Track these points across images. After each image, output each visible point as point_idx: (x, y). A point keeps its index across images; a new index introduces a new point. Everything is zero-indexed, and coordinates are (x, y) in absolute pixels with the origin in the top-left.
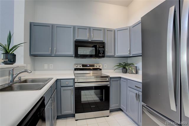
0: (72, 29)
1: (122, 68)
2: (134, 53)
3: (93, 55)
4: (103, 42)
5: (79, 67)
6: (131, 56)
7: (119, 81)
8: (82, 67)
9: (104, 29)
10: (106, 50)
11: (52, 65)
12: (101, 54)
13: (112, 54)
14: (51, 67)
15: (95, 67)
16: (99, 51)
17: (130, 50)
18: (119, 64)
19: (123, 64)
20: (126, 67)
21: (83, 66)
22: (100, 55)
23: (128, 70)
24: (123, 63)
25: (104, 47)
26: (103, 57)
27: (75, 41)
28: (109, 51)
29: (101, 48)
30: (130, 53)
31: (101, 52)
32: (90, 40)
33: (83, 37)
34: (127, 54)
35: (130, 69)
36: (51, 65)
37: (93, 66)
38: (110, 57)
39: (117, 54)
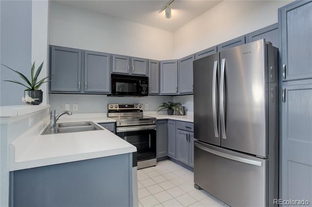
0: (108, 59)
1: (167, 109)
2: (182, 91)
3: (134, 93)
4: (147, 76)
5: (114, 108)
6: (179, 94)
7: (166, 124)
8: (118, 109)
9: (148, 61)
10: (150, 86)
11: (77, 105)
12: (143, 91)
13: (157, 92)
14: (75, 109)
15: (135, 108)
16: (142, 88)
17: (178, 87)
18: (162, 104)
19: (168, 104)
20: (173, 107)
21: (120, 106)
22: (143, 93)
23: (174, 112)
24: (169, 102)
25: (147, 83)
26: (146, 95)
27: (112, 74)
28: (153, 87)
29: (144, 84)
30: (177, 91)
31: (144, 89)
32: (130, 74)
33: (122, 69)
34: (174, 92)
35: (177, 109)
36: (75, 106)
37: (132, 106)
38: (153, 95)
39: (162, 92)
